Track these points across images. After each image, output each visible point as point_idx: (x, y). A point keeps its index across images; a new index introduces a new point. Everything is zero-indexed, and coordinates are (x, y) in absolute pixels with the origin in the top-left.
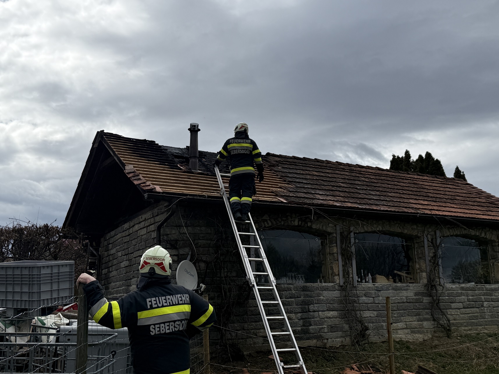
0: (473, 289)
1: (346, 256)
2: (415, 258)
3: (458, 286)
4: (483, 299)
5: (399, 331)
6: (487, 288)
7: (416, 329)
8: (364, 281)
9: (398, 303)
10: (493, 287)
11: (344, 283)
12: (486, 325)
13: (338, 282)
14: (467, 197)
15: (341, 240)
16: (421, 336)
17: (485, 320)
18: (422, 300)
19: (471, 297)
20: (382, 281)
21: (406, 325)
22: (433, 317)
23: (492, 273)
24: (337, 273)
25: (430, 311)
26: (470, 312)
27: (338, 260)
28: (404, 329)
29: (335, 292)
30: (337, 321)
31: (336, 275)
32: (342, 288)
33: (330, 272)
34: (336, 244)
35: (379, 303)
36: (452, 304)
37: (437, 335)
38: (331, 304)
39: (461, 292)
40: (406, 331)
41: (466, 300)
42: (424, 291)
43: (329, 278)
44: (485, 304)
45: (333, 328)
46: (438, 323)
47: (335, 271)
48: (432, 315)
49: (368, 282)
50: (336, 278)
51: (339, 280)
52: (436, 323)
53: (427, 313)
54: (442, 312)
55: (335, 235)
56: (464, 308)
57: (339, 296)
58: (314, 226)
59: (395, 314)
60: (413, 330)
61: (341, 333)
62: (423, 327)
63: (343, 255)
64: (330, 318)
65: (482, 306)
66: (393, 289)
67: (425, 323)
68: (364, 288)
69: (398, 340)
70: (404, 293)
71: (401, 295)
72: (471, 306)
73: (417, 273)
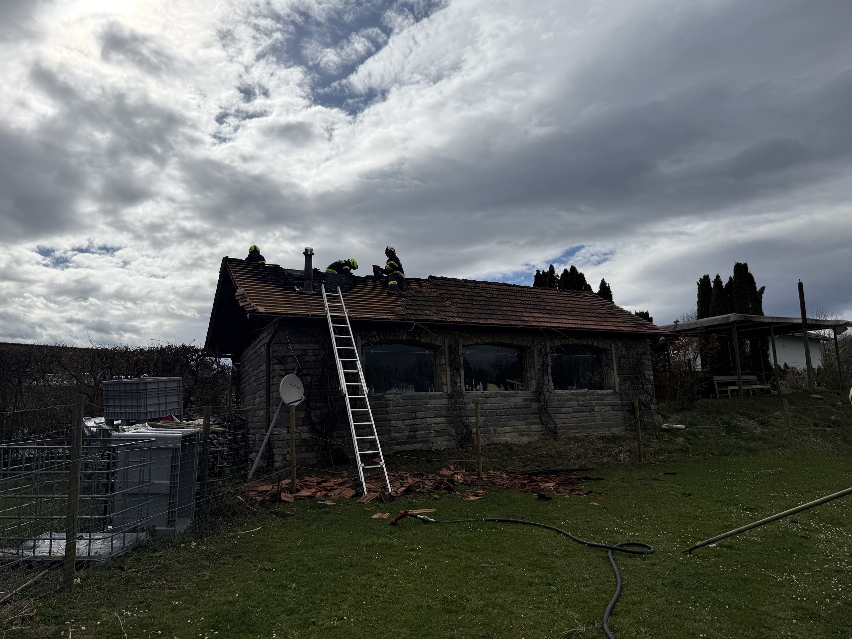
0: (584, 395)
1: (455, 368)
2: (527, 367)
3: (568, 392)
4: (594, 403)
5: (506, 435)
6: (598, 394)
7: (524, 433)
8: (474, 389)
9: (507, 408)
10: (604, 392)
11: (452, 392)
12: (597, 428)
13: (446, 391)
14: (588, 309)
15: (449, 352)
16: (527, 438)
17: (595, 423)
18: (530, 406)
19: (581, 402)
20: (492, 388)
21: (514, 428)
22: (541, 421)
23: (605, 379)
24: (445, 383)
25: (539, 415)
26: (580, 416)
27: (446, 371)
28: (511, 432)
29: (443, 400)
30: (444, 426)
31: (445, 385)
32: (450, 396)
33: (440, 382)
34: (445, 355)
35: (487, 409)
36: (561, 409)
37: (544, 437)
38: (439, 411)
39: (571, 398)
40: (514, 434)
41: (576, 405)
42: (534, 398)
43: (439, 387)
44: (596, 408)
45: (440, 433)
46: (546, 427)
47: (443, 381)
48: (540, 419)
49: (479, 390)
50: (444, 387)
51: (447, 389)
52: (544, 426)
53: (535, 418)
54: (550, 416)
55: (443, 347)
56: (574, 412)
57: (447, 403)
58: (422, 340)
59: (502, 419)
60: (521, 434)
61: (448, 437)
62: (531, 431)
63: (451, 366)
64: (437, 424)
65: (593, 410)
66: (502, 396)
67: (533, 427)
68: (472, 395)
69: (503, 443)
70: (513, 400)
71: (509, 401)
72: (581, 410)
73: (528, 381)
